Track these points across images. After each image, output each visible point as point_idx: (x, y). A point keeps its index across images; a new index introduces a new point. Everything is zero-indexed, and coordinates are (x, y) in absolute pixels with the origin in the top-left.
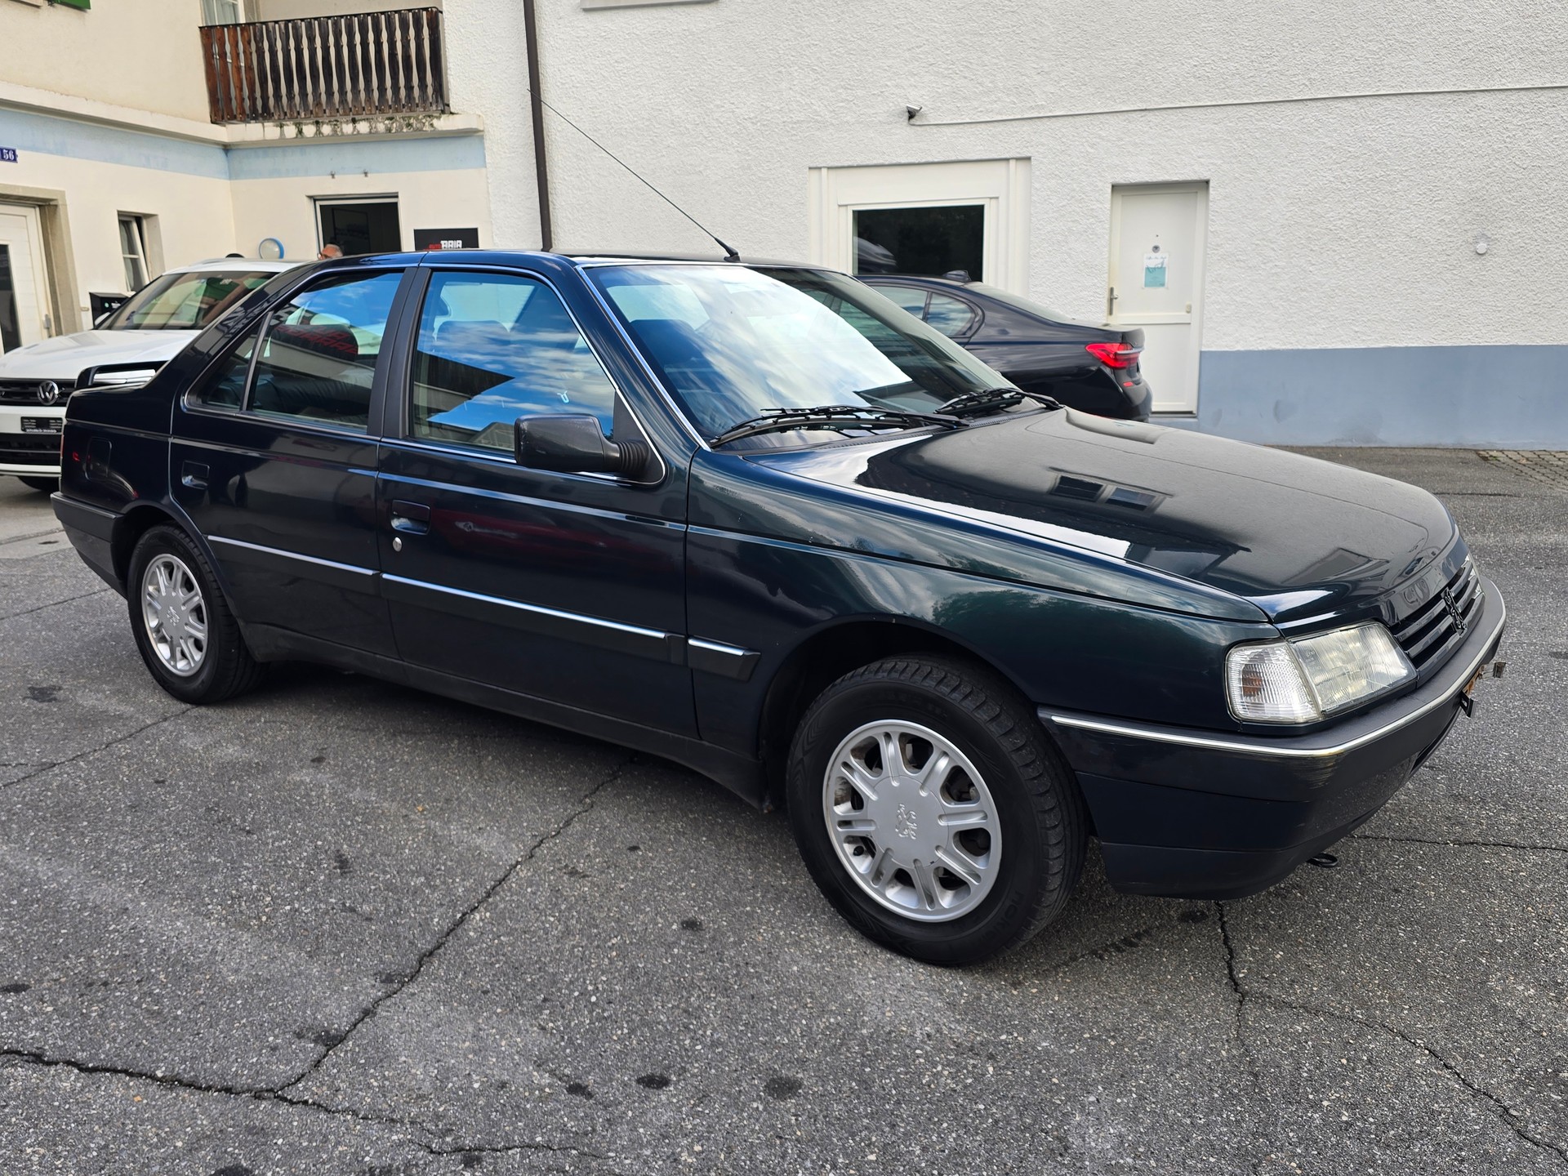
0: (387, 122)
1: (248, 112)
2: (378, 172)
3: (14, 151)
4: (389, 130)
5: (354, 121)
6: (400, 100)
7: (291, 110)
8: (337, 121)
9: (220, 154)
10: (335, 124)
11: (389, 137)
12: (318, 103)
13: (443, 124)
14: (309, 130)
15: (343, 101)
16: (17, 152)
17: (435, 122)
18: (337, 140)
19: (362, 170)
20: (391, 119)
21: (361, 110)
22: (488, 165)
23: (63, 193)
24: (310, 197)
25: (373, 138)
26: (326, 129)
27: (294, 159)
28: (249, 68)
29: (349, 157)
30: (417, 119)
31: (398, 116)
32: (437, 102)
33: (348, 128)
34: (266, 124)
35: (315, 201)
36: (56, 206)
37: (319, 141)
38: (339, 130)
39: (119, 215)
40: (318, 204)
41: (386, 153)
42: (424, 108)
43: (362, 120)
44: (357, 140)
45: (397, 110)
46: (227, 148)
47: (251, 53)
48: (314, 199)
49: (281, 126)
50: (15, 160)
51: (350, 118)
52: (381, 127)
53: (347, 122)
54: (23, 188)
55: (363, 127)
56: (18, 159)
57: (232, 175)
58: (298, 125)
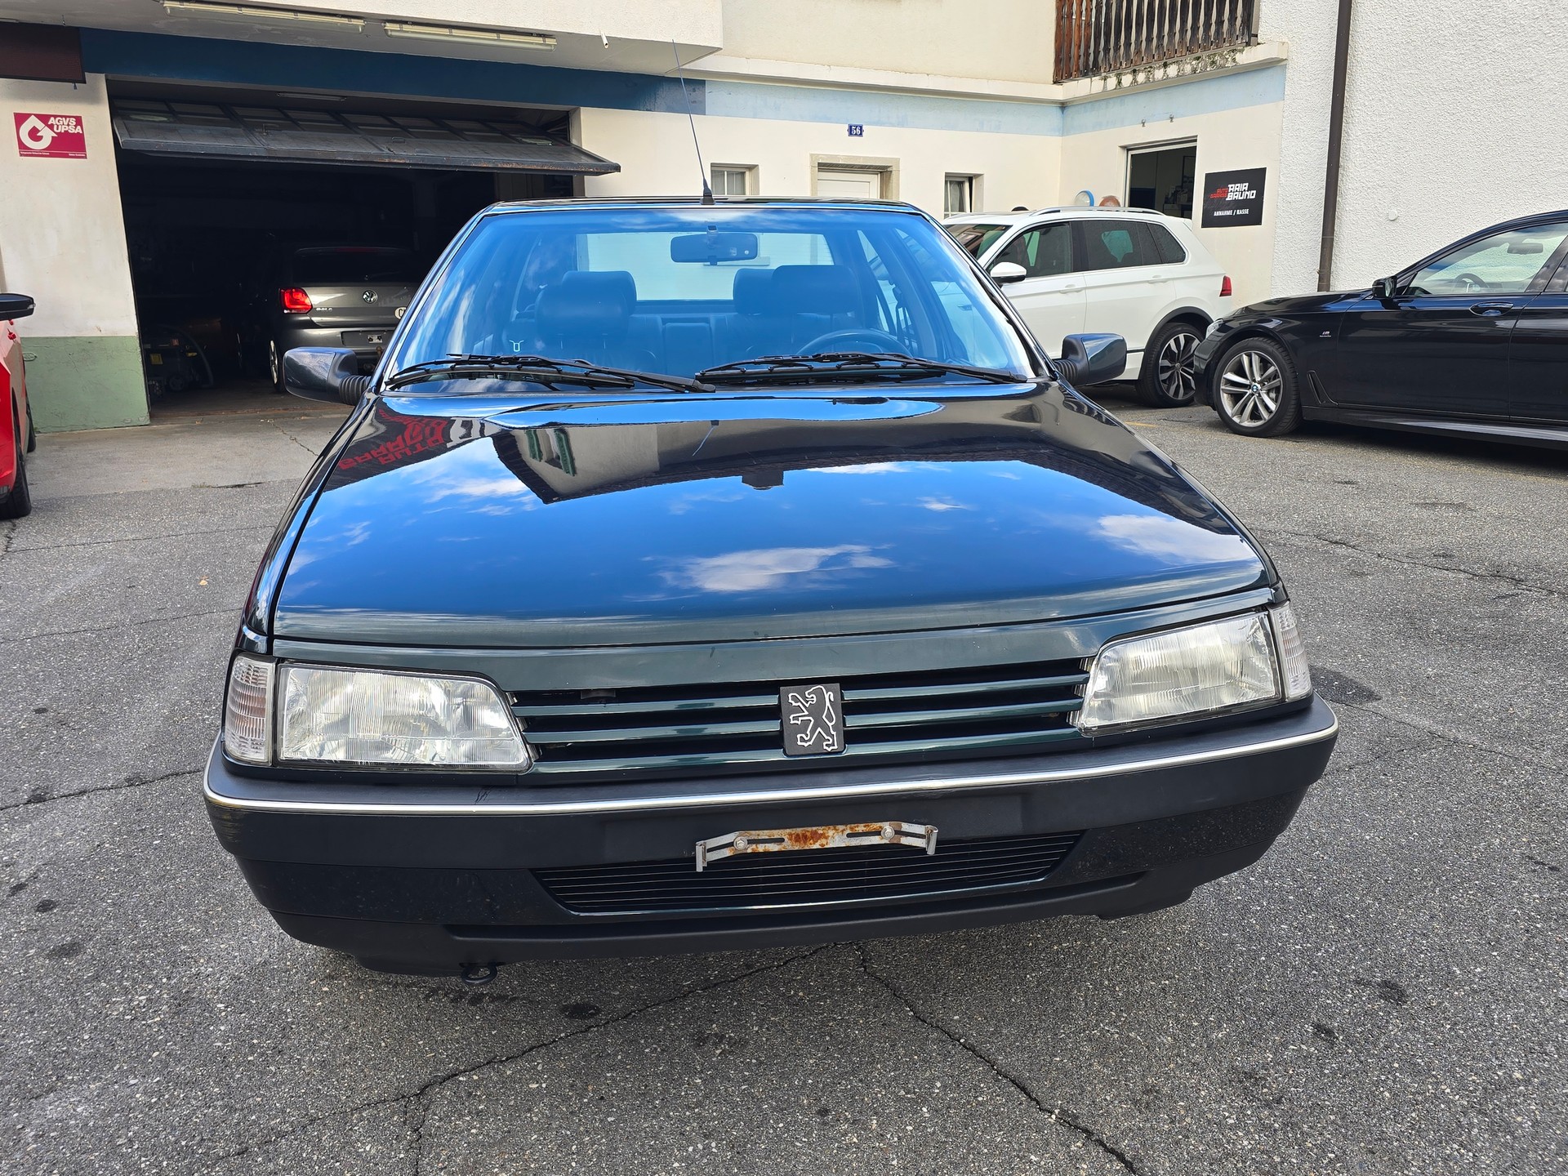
0: (1194, 62)
1: (1081, 68)
2: (1183, 116)
3: (861, 127)
4: (1194, 71)
5: (1165, 65)
6: (1209, 37)
7: (1115, 62)
8: (1151, 67)
9: (1056, 111)
10: (1149, 70)
11: (1194, 79)
12: (1138, 52)
13: (1247, 57)
14: (1127, 80)
15: (1159, 46)
16: (864, 128)
17: (1238, 56)
18: (1152, 87)
19: (1168, 116)
20: (1198, 58)
21: (1173, 52)
22: (1286, 97)
23: (897, 161)
24: (1123, 147)
25: (1181, 81)
26: (1141, 77)
27: (1115, 109)
28: (1088, 25)
29: (1161, 102)
30: (1221, 55)
31: (1204, 55)
32: (1243, 34)
33: (1159, 74)
34: (1093, 78)
35: (1128, 150)
36: (891, 171)
37: (1136, 90)
38: (1151, 76)
39: (946, 176)
40: (1131, 153)
41: (1193, 93)
42: (1230, 42)
43: (1171, 64)
44: (1167, 84)
45: (1205, 49)
46: (1063, 106)
47: (1092, 9)
48: (1127, 149)
49: (1105, 79)
50: (861, 134)
51: (1162, 63)
52: (1188, 68)
53: (1159, 68)
54: (864, 158)
55: (1172, 70)
56: (864, 133)
57: (1064, 131)
58: (1119, 76)
